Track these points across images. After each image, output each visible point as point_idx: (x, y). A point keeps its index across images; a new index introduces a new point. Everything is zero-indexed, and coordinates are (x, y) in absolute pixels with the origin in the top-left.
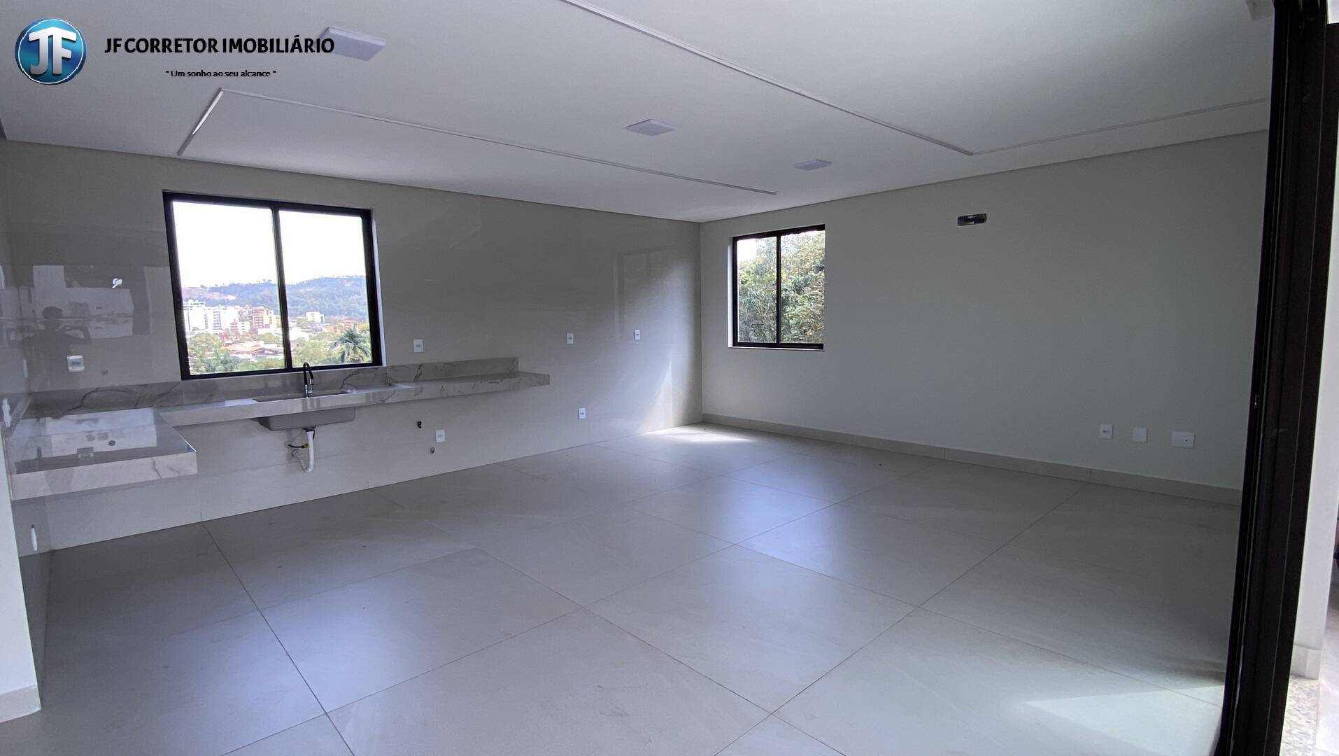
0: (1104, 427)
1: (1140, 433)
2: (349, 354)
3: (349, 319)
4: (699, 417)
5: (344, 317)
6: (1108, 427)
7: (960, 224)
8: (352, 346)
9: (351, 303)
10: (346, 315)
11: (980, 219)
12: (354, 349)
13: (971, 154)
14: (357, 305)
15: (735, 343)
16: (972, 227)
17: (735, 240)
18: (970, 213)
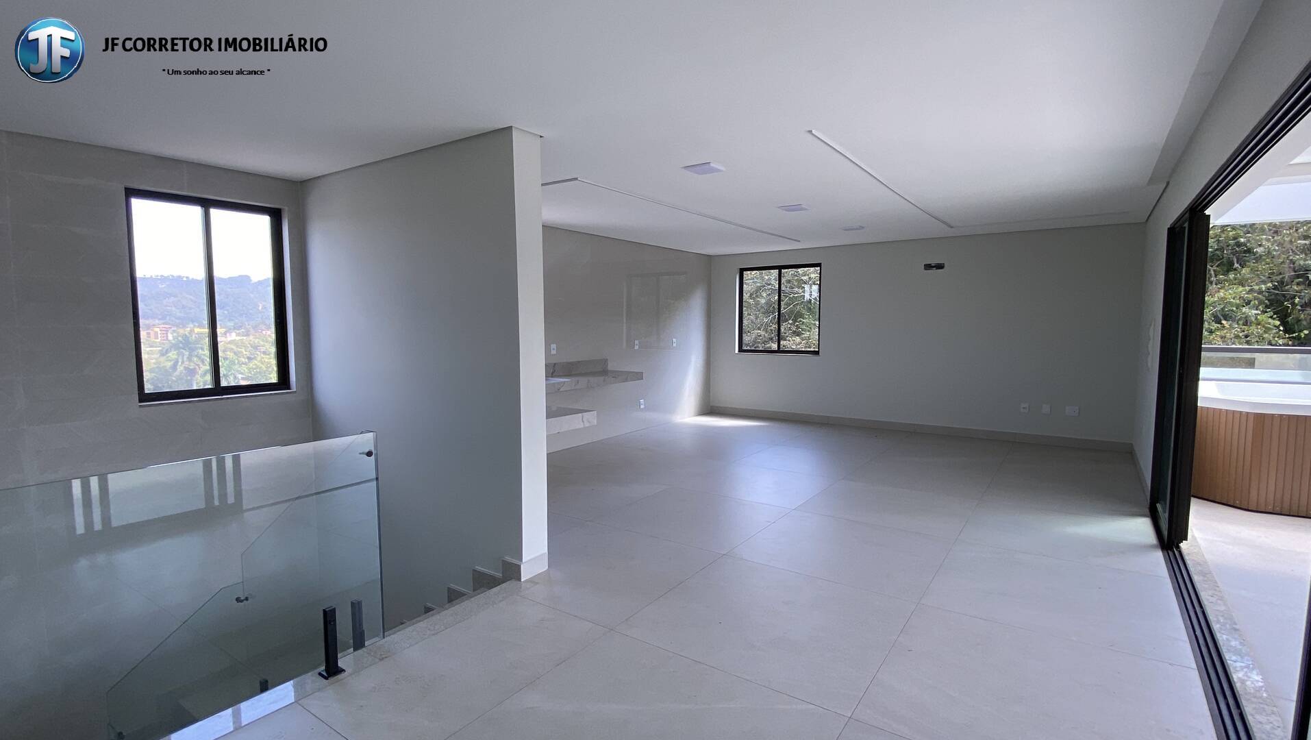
0: (1023, 405)
1: (1046, 409)
2: (183, 362)
3: (163, 324)
4: (709, 408)
5: (157, 321)
6: (1026, 405)
7: (925, 269)
8: (187, 353)
9: (166, 306)
10: (159, 319)
11: (940, 266)
12: (190, 359)
13: (952, 227)
14: (174, 309)
15: (741, 350)
16: (934, 271)
17: (742, 271)
18: (933, 262)
